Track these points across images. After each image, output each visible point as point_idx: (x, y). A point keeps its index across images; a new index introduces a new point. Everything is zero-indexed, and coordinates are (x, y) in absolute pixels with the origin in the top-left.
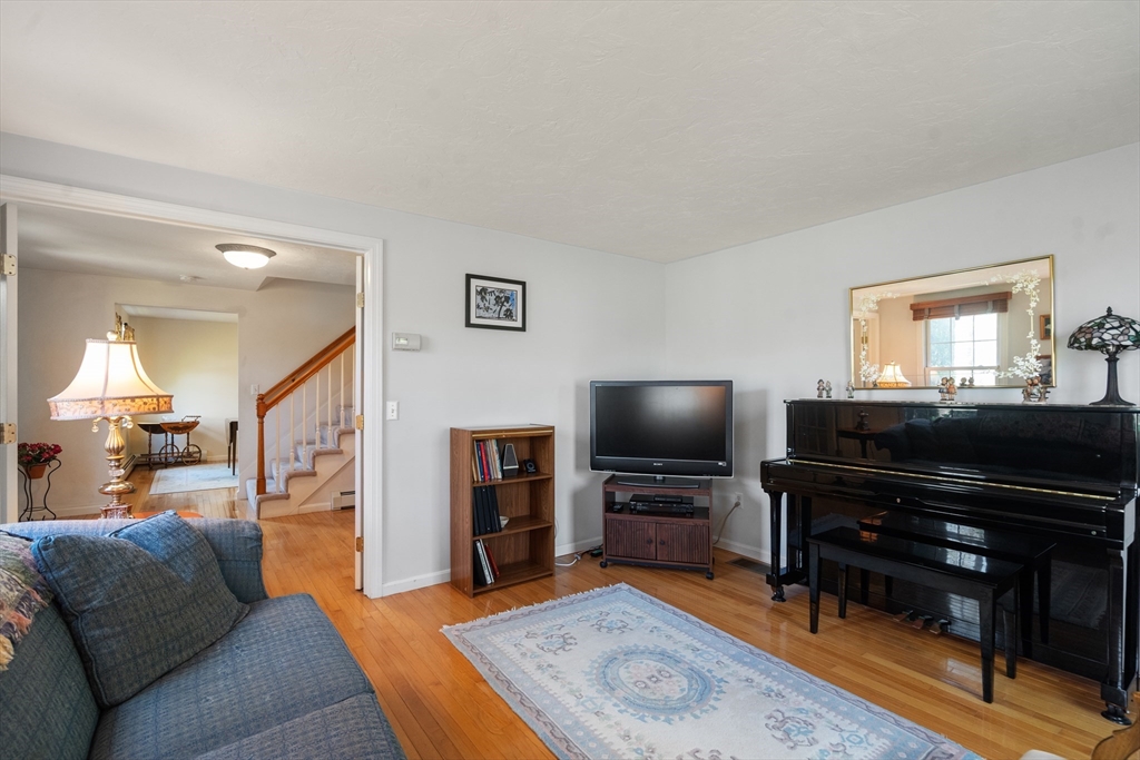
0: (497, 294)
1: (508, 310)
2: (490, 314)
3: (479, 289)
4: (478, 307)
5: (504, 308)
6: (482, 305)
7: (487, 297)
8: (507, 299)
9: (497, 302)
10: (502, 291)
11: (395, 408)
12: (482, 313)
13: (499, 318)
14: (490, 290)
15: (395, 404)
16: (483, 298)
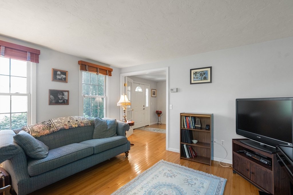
0: (200, 73)
1: (204, 77)
2: (198, 79)
3: (194, 73)
4: (194, 78)
5: (203, 77)
6: (195, 77)
7: (197, 75)
8: (204, 74)
9: (200, 75)
10: (202, 71)
11: (172, 106)
12: (195, 79)
13: (201, 80)
14: (198, 72)
15: (172, 105)
16: (195, 75)
